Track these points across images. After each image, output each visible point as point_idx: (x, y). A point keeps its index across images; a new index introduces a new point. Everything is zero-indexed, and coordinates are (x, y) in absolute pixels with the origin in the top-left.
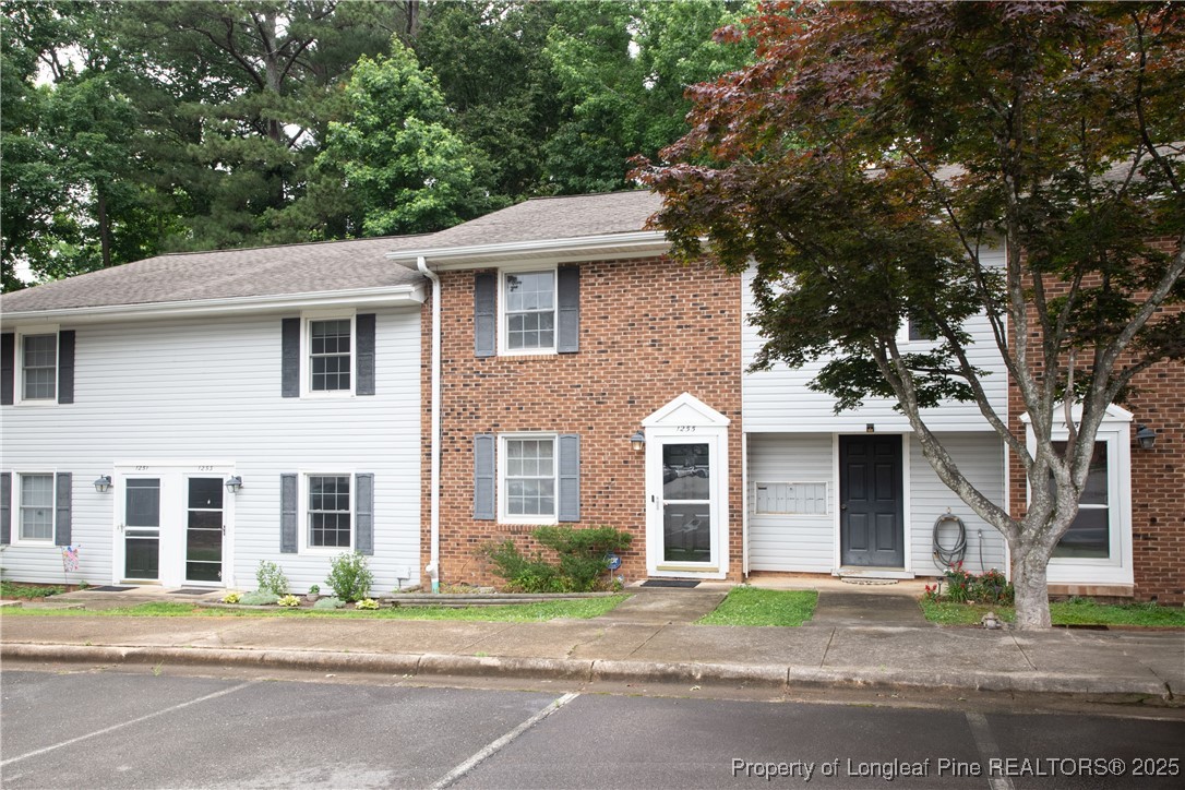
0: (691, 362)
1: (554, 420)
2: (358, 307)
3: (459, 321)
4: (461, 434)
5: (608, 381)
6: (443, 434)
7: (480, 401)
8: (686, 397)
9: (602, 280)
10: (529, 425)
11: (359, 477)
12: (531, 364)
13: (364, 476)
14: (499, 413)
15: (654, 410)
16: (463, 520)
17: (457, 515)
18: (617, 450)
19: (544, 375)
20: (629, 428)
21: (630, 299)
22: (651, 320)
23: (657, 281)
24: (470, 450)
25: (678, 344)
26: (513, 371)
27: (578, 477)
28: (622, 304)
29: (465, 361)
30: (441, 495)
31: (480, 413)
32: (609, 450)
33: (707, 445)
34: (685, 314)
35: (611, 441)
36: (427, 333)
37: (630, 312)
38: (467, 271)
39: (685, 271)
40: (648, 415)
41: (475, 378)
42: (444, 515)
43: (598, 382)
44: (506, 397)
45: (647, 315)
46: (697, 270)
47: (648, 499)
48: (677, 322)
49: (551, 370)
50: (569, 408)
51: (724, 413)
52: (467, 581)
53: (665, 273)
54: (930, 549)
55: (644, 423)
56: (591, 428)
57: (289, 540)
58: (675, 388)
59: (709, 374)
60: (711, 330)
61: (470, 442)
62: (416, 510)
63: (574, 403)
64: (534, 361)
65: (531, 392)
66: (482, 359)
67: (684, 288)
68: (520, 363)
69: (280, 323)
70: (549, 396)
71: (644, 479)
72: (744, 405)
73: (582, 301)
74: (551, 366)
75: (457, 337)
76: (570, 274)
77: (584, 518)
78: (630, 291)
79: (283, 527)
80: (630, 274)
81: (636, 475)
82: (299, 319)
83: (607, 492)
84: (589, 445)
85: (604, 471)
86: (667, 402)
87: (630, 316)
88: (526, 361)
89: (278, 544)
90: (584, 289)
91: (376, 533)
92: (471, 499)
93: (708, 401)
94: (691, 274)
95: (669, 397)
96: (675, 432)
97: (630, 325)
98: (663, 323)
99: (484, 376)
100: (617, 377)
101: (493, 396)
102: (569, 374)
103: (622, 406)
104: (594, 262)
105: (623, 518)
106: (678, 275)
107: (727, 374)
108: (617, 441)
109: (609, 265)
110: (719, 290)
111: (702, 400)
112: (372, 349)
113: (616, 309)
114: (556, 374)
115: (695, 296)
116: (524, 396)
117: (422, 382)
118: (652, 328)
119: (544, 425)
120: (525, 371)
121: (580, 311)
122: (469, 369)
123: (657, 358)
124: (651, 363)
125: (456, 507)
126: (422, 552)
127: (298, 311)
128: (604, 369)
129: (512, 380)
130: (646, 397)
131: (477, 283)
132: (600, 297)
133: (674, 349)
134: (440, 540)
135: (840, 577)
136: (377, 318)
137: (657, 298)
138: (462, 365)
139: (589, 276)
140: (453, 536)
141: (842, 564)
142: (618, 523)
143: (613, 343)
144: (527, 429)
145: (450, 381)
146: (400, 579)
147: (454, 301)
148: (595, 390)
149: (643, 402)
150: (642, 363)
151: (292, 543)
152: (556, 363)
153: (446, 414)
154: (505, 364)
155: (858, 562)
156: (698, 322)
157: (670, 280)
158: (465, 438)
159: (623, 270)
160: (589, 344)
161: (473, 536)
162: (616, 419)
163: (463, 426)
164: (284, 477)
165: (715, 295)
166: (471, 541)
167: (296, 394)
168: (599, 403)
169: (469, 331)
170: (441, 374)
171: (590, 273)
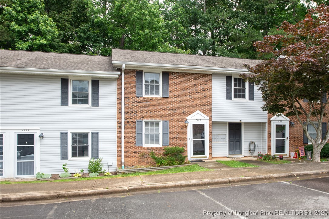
0: (199, 102)
1: (161, 117)
2: (92, 77)
3: (130, 85)
4: (131, 120)
5: (177, 106)
6: (125, 120)
7: (138, 110)
8: (198, 111)
9: (175, 77)
10: (153, 118)
11: (93, 133)
12: (154, 100)
13: (95, 133)
14: (144, 114)
15: (190, 115)
16: (132, 146)
17: (130, 145)
18: (179, 126)
19: (158, 103)
20: (183, 119)
21: (183, 84)
22: (189, 90)
23: (191, 79)
24: (134, 125)
25: (196, 97)
26: (148, 102)
27: (168, 133)
28: (181, 85)
29: (132, 97)
30: (124, 139)
31: (138, 114)
32: (177, 125)
33: (204, 124)
34: (198, 89)
35: (178, 123)
36: (119, 88)
37: (183, 87)
38: (133, 70)
39: (198, 77)
40: (188, 116)
41: (136, 103)
42: (125, 145)
43: (174, 106)
44: (146, 109)
45: (188, 89)
46: (201, 78)
47: (188, 139)
48: (196, 91)
49: (160, 102)
50: (166, 113)
51: (208, 116)
52: (133, 165)
53: (193, 77)
54: (248, 149)
55: (187, 118)
56: (172, 119)
57: (64, 155)
58: (195, 109)
59: (204, 106)
60: (205, 94)
61: (134, 122)
62: (115, 143)
63: (167, 112)
64: (155, 99)
65: (154, 108)
66: (138, 97)
67: (198, 82)
68: (151, 99)
69: (60, 80)
70: (159, 109)
71: (187, 134)
72: (212, 114)
73: (170, 83)
74: (160, 101)
75: (129, 90)
76: (166, 74)
77: (170, 145)
78: (183, 81)
79: (62, 151)
80: (183, 77)
81: (185, 132)
82: (68, 79)
83: (176, 137)
84: (172, 124)
85: (176, 131)
86: (193, 113)
87: (183, 88)
88: (153, 99)
89: (60, 157)
90: (170, 80)
91: (99, 151)
92: (135, 140)
93: (204, 113)
94: (199, 79)
95: (193, 111)
96: (195, 121)
97: (183, 91)
98: (192, 91)
99: (139, 103)
100: (179, 105)
101: (142, 109)
102: (166, 103)
103: (181, 113)
104: (173, 72)
105: (181, 144)
106: (196, 79)
107: (209, 106)
108: (180, 123)
109: (177, 73)
110: (207, 84)
111: (202, 113)
112: (98, 91)
113: (179, 86)
114: (162, 103)
115: (201, 85)
116: (152, 109)
117: (117, 103)
118: (189, 92)
119: (158, 118)
120: (152, 102)
121: (169, 86)
122: (134, 100)
123: (191, 101)
124: (189, 102)
125: (129, 143)
126: (117, 157)
127: (68, 76)
128: (176, 103)
129: (148, 104)
130: (188, 111)
131: (136, 74)
132: (175, 82)
133: (195, 98)
134: (124, 153)
135: (228, 158)
136: (99, 81)
137: (191, 84)
138: (132, 99)
139: (171, 76)
140: (128, 151)
141: (229, 154)
142: (179, 146)
143: (178, 95)
144: (153, 119)
145: (127, 104)
146: (109, 166)
147: (129, 79)
148: (173, 108)
149: (187, 112)
150: (186, 102)
151: (66, 156)
152: (162, 100)
153: (126, 114)
154: (146, 99)
155: (232, 154)
156: (201, 92)
157: (194, 80)
158: (132, 121)
159: (181, 75)
160: (172, 95)
161: (135, 151)
162: (179, 117)
163: (132, 117)
164: (62, 134)
165: (206, 85)
166: (135, 153)
167: (67, 105)
168: (174, 112)
169: (134, 88)
170: (124, 101)
171: (172, 75)
